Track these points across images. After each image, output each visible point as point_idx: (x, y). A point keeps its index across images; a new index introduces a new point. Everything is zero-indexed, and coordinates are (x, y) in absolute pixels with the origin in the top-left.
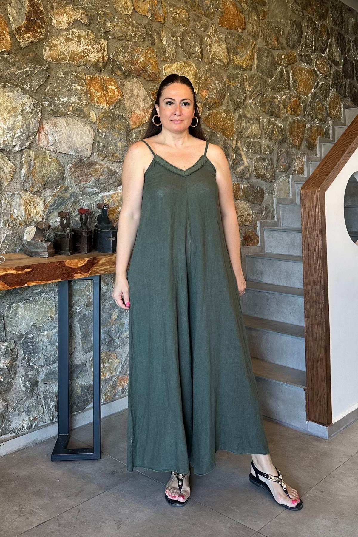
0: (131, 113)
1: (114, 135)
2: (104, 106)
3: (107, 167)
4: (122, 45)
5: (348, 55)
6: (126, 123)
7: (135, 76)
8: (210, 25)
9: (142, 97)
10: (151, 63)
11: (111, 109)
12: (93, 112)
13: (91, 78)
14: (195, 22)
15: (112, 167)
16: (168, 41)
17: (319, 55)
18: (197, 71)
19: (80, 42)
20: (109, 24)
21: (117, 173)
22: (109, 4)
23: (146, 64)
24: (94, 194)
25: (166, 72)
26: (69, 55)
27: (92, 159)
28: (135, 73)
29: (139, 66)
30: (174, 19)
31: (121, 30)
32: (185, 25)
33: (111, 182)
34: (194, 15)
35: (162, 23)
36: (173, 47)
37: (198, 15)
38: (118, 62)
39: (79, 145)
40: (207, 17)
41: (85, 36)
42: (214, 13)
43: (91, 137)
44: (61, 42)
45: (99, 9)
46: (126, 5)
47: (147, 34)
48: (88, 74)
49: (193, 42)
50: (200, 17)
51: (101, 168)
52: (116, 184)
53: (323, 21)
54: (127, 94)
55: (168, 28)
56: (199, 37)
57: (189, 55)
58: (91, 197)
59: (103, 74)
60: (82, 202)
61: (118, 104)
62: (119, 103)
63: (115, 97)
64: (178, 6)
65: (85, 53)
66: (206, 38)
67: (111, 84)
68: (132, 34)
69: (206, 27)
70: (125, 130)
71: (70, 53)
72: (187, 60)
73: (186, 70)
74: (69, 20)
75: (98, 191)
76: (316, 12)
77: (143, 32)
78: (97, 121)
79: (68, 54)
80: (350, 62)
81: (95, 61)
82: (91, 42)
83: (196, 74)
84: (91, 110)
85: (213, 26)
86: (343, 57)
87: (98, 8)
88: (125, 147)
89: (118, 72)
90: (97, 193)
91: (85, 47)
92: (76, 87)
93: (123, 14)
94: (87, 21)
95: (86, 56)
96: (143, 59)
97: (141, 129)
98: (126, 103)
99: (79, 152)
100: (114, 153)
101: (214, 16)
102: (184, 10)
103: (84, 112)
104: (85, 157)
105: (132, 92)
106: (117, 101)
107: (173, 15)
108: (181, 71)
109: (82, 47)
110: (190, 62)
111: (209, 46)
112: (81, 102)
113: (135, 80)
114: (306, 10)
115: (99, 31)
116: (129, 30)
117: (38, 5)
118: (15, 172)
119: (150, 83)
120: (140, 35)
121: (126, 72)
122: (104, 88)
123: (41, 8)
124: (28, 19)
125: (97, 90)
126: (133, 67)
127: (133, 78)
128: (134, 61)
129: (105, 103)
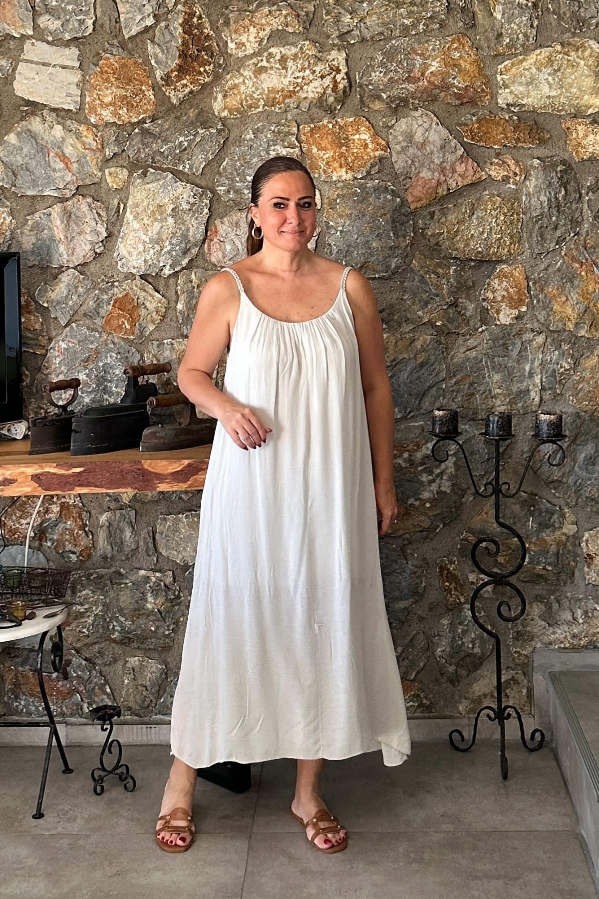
1: (363, 228)
2: (341, 176)
7: (419, 105)
11: (359, 179)
13: (312, 130)
26: (264, 97)
41: (296, 55)
44: (245, 77)
48: (304, 124)
54: (399, 143)
59: (339, 115)
61: (377, 167)
65: (298, 85)
67: (357, 132)
71: (266, 92)
74: (260, 35)
78: (326, 206)
79: (261, 96)
82: (309, 62)
91: (297, 74)
92: (277, 151)
94: (299, 27)
105: (409, 136)
109: (289, 76)
117: (200, 26)
118: (167, 309)
119: (463, 110)
120: (431, 17)
121: (392, 102)
122: (341, 141)
123: (205, 31)
124: (183, 55)
125: (324, 149)
126: (411, 87)
127: (416, 109)
128: (416, 73)
129: (344, 170)
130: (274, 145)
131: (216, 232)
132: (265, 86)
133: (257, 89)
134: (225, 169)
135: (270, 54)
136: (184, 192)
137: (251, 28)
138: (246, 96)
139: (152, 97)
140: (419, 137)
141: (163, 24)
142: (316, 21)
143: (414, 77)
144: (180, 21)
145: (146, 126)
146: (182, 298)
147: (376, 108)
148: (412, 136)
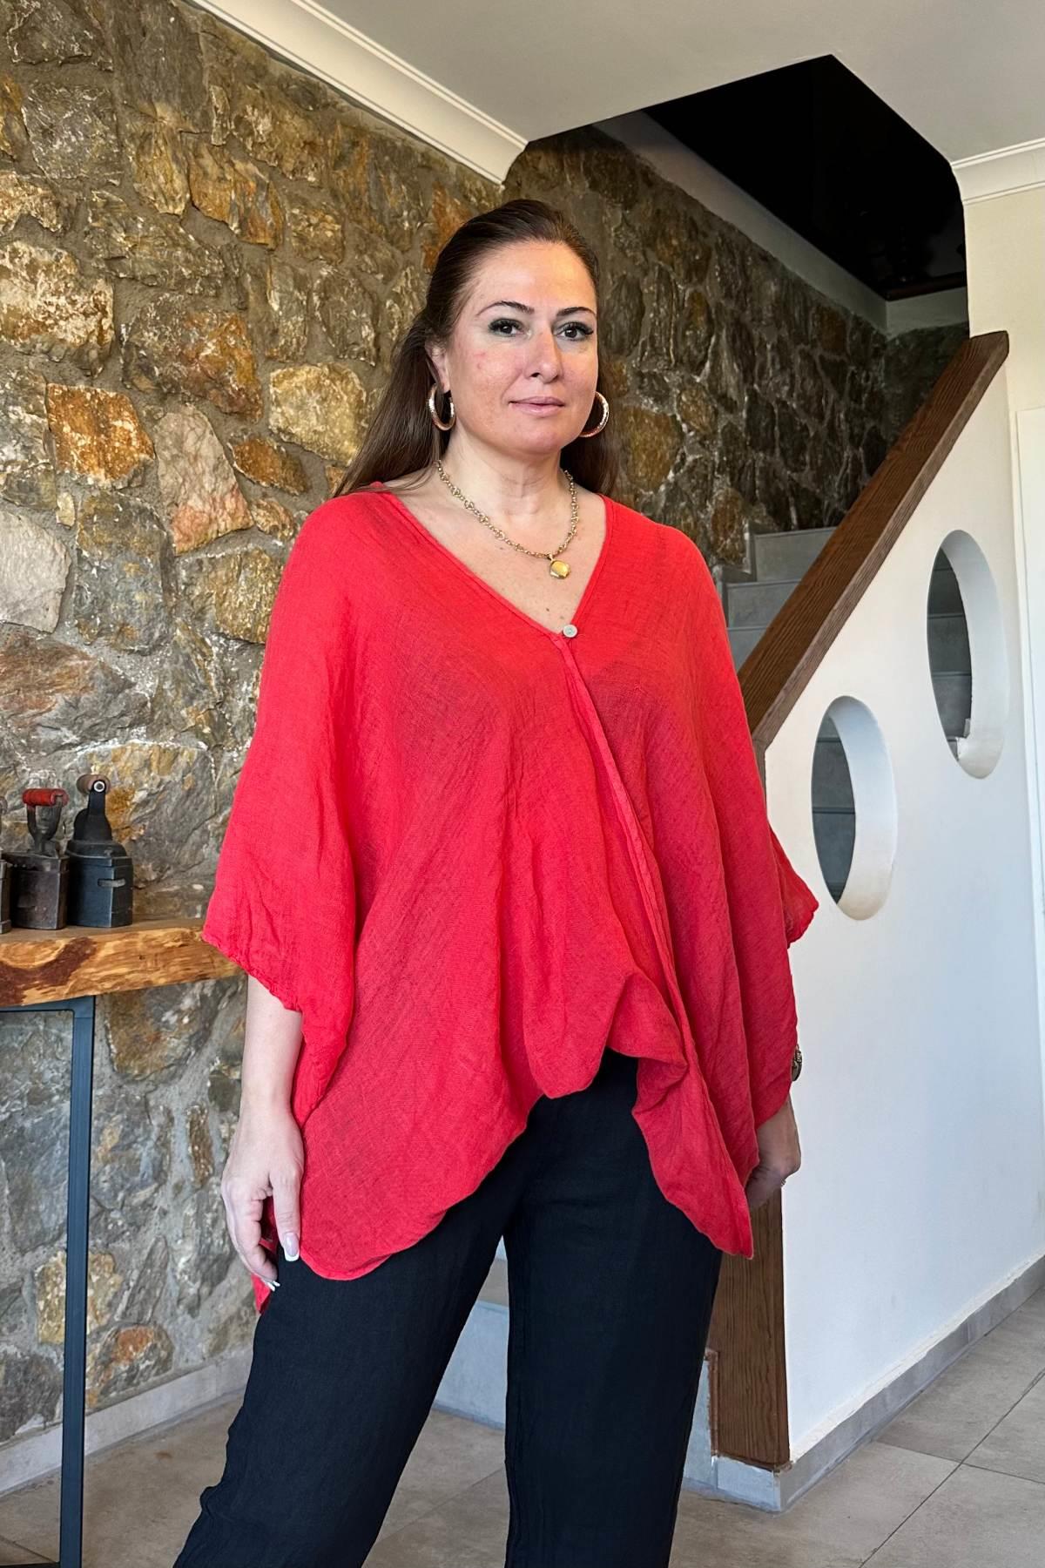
0: (177, 505)
1: (125, 569)
2: (97, 480)
3: (103, 666)
4: (155, 302)
5: (760, 385)
6: (161, 535)
7: (189, 398)
8: (401, 267)
9: (209, 461)
10: (236, 361)
11: (120, 490)
12: (65, 495)
13: (64, 393)
14: (361, 253)
15: (117, 668)
16: (286, 302)
17: (686, 379)
18: (365, 394)
19: (34, 281)
20: (120, 237)
21: (131, 685)
22: (121, 177)
23: (223, 363)
24: (62, 747)
25: (279, 391)
27: (58, 638)
28: (191, 389)
29: (202, 369)
30: (302, 238)
31: (153, 258)
32: (332, 261)
33: (115, 711)
34: (357, 235)
35: (269, 247)
36: (300, 319)
37: (368, 235)
38: (142, 352)
39: (23, 592)
40: (392, 243)
41: (49, 266)
42: (411, 231)
43: (59, 572)
45: (91, 189)
46: (168, 186)
47: (226, 275)
48: (54, 381)
49: (354, 312)
50: (373, 241)
51: (86, 668)
52: (127, 719)
53: (695, 284)
54: (166, 448)
55: (283, 263)
56: (371, 297)
57: (344, 348)
58: (53, 756)
59: (100, 382)
60: (24, 771)
61: (140, 478)
62: (142, 474)
63: (131, 454)
64: (314, 203)
65: (49, 316)
66: (388, 304)
67: (119, 416)
68: (186, 272)
69: (390, 272)
70: (158, 554)
71: (5, 311)
72: (336, 361)
73: (334, 391)
75: (74, 738)
76: (678, 256)
77: (215, 269)
78: (79, 524)
80: (765, 404)
81: (78, 341)
82: (66, 284)
83: (360, 404)
84: (61, 490)
85: (408, 270)
86: (748, 390)
87: (88, 185)
88: (156, 606)
89: (140, 381)
90: (71, 745)
91: (50, 299)
92: (18, 414)
93: (161, 212)
94: (58, 223)
95: (51, 326)
96: (213, 348)
97: (202, 556)
98: (163, 476)
99: (21, 614)
100: (124, 625)
101: (411, 242)
102: (329, 218)
103: (39, 494)
104: (39, 632)
105: (180, 442)
106: (136, 466)
107: (300, 228)
108: (320, 391)
109: (39, 296)
110: (346, 367)
111: (396, 327)
112: (33, 464)
113: (191, 408)
114: (653, 250)
115: (92, 255)
116: (178, 259)
121: (163, 383)
122: (101, 424)
125: (79, 431)
126: (184, 370)
129: (102, 471)
130: (16, 404)
140: (190, 447)
142: (76, 224)
147: (142, 387)
148: (182, 443)
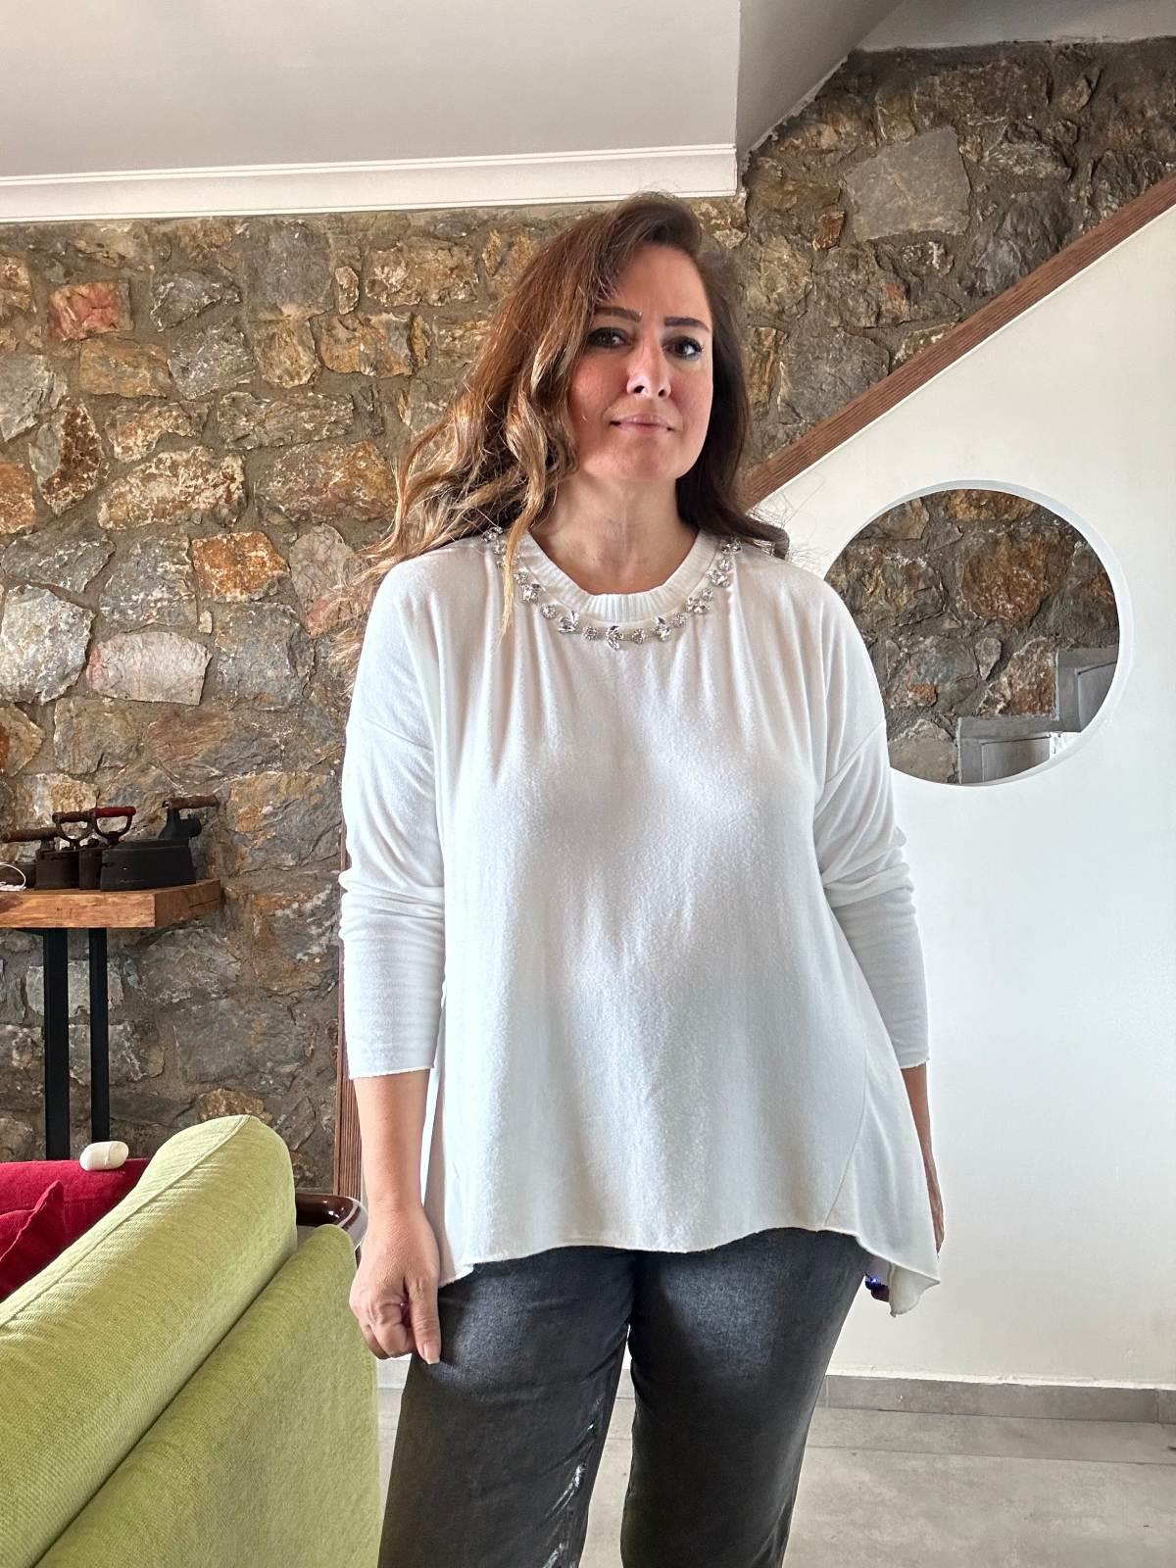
2: (235, 598)
3: (238, 723)
11: (257, 600)
12: (206, 613)
13: (205, 545)
15: (255, 723)
19: (176, 476)
21: (267, 735)
26: (153, 507)
27: (205, 708)
29: (331, 494)
39: (173, 681)
41: (187, 461)
43: (200, 664)
44: (132, 486)
48: (197, 538)
51: (224, 726)
59: (234, 529)
65: (189, 495)
67: (254, 548)
70: (285, 641)
74: (148, 438)
75: (218, 772)
78: (218, 630)
79: (149, 507)
82: (202, 471)
84: (205, 609)
90: (218, 777)
91: (189, 483)
92: (165, 567)
94: (191, 430)
95: (190, 502)
96: (341, 475)
103: (185, 616)
109: (180, 484)
113: (322, 527)
117: (85, 428)
118: (44, 740)
119: (369, 526)
120: (335, 422)
121: (292, 516)
122: (237, 558)
123: (90, 433)
124: (66, 460)
125: (219, 567)
126: (314, 500)
127: (319, 524)
128: (319, 484)
129: (238, 590)
130: (163, 561)
131: (99, 656)
132: (154, 495)
133: (145, 498)
134: (110, 587)
135: (160, 461)
136: (64, 612)
137: (139, 431)
138: (133, 506)
139: (32, 506)
140: (321, 556)
141: (45, 426)
142: (211, 424)
143: (317, 489)
144: (62, 422)
145: (26, 538)
146: (58, 728)
147: (276, 522)
148: (314, 555)
